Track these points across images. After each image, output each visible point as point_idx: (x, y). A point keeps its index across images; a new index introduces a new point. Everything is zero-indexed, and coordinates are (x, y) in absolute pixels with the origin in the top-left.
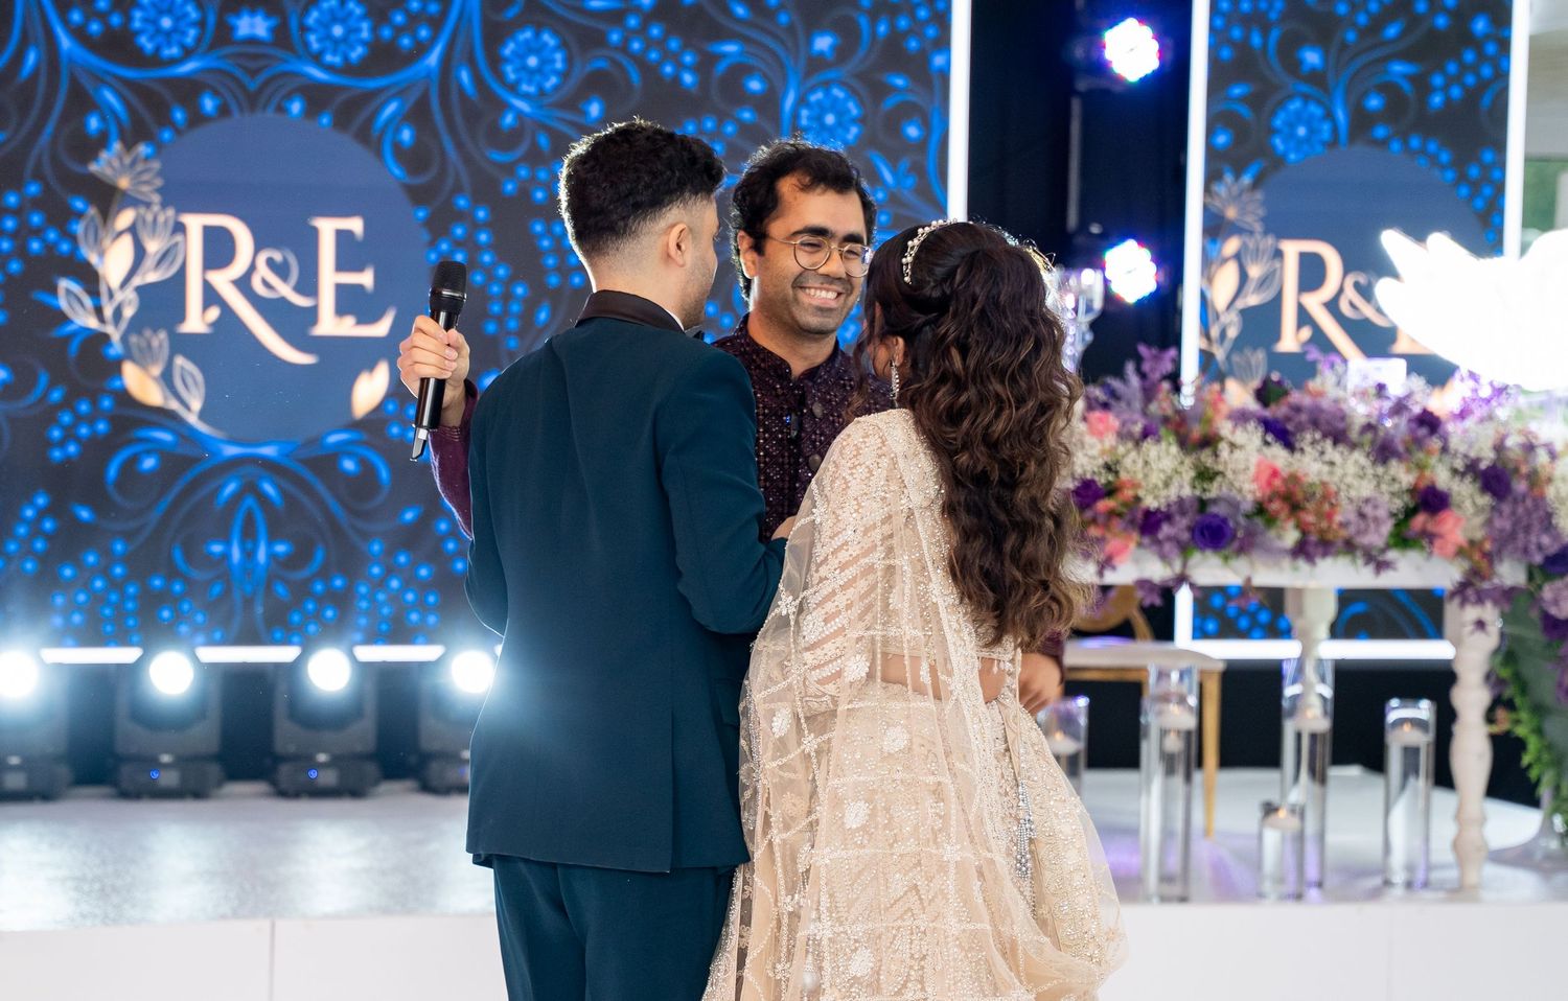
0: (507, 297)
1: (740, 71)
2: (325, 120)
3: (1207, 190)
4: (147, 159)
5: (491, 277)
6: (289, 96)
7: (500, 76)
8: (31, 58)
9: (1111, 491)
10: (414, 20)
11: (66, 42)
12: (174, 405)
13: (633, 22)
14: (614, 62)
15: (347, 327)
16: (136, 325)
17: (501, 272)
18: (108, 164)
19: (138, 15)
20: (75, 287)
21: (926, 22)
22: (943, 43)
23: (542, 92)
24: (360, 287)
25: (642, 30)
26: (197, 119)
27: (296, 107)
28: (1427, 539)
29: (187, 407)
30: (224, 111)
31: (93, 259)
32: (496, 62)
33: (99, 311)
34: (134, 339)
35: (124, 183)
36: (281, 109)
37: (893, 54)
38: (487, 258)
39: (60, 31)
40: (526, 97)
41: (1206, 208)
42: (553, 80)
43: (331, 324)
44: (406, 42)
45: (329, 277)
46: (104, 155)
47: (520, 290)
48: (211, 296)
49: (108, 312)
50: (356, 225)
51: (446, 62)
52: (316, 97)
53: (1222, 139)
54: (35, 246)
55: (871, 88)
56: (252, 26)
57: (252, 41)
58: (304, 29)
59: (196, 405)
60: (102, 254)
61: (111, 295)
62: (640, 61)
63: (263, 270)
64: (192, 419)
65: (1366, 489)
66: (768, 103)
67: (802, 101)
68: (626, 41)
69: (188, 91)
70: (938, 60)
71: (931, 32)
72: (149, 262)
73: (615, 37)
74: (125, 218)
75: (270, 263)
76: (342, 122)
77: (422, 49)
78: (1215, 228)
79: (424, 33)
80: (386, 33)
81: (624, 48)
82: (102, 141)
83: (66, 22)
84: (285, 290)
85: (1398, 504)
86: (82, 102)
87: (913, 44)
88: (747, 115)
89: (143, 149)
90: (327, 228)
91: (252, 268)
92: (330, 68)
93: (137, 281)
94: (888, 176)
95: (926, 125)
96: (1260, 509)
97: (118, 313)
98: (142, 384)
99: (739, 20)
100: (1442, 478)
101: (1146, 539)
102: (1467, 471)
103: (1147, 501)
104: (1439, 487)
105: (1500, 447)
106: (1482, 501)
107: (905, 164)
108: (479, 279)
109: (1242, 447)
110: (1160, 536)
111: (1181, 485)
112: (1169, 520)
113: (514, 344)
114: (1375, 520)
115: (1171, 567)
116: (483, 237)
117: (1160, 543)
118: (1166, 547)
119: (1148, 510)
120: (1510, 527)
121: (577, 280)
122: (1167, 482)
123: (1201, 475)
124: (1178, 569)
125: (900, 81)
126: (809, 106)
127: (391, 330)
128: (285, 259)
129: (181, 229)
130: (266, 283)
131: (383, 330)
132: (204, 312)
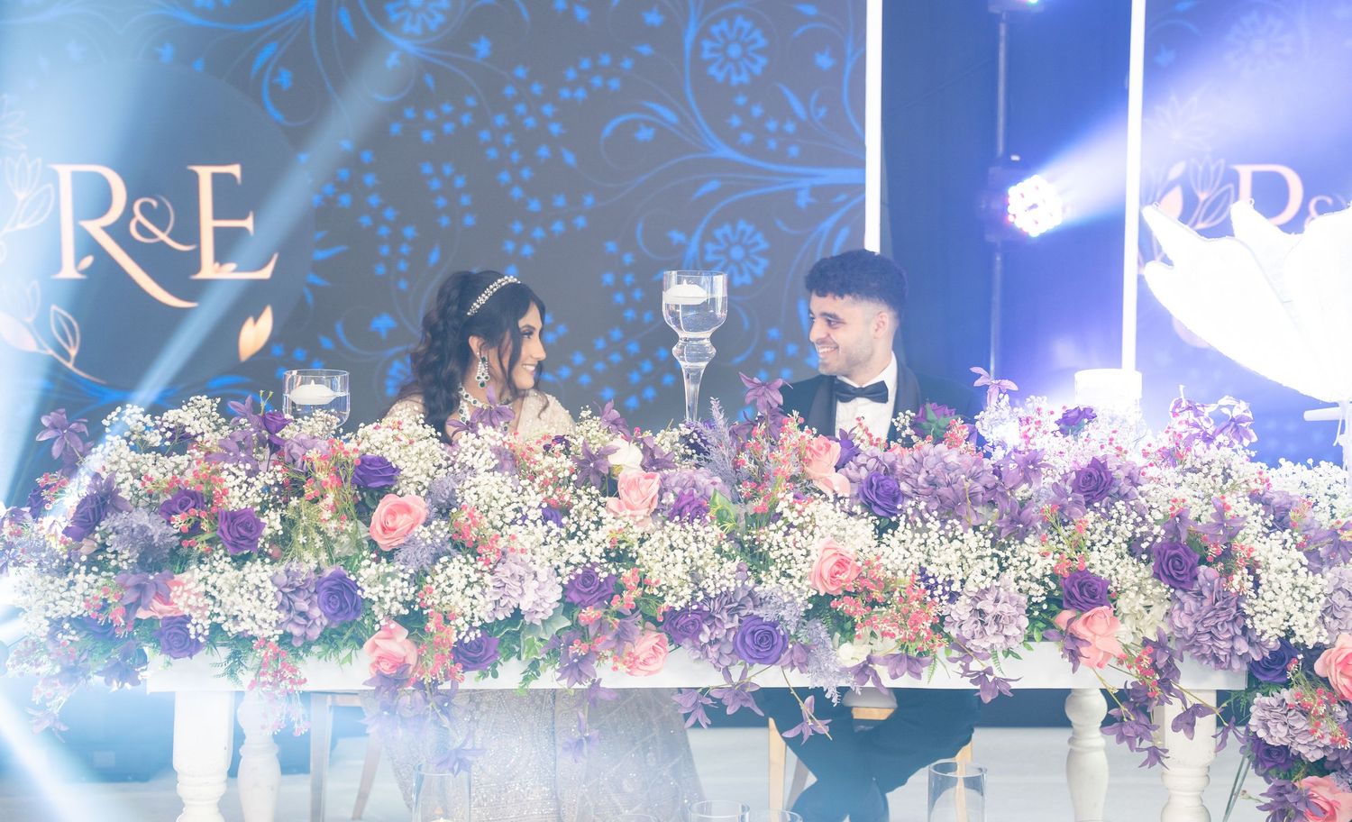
0: (396, 239)
1: (633, 7)
2: (200, 66)
3: (1148, 112)
5: (378, 219)
6: (163, 43)
7: (382, 17)
12: (51, 351)
17: (390, 214)
23: (427, 32)
24: (241, 231)
26: (64, 65)
27: (168, 53)
29: (64, 355)
30: (93, 58)
32: (377, 5)
34: (4, 288)
36: (155, 56)
38: (374, 200)
40: (410, 36)
41: (1145, 129)
42: (440, 18)
43: (214, 269)
45: (208, 224)
47: (409, 232)
48: (85, 244)
50: (235, 170)
51: (325, 2)
52: (189, 42)
53: (1165, 59)
55: (777, 16)
59: (73, 352)
63: (139, 217)
64: (70, 365)
65: (980, 577)
66: (668, 36)
67: (704, 34)
69: (53, 37)
72: (20, 213)
75: (145, 209)
76: (216, 68)
84: (163, 236)
85: (1038, 593)
88: (645, 50)
89: (7, 98)
90: (205, 174)
91: (128, 213)
92: (204, 13)
93: (6, 229)
96: (820, 606)
98: (17, 334)
100: (1105, 562)
101: (687, 643)
102: (1133, 547)
103: (669, 601)
104: (1096, 570)
105: (1176, 521)
106: (1158, 590)
107: (814, 98)
108: (366, 221)
109: (801, 528)
110: (704, 639)
111: (725, 576)
112: (710, 617)
113: (403, 285)
114: (997, 618)
115: (726, 672)
116: (370, 180)
117: (703, 648)
118: (713, 652)
119: (672, 609)
120: (1191, 631)
121: (469, 220)
122: (695, 575)
123: (756, 558)
124: (736, 679)
125: (810, 10)
126: (712, 38)
127: (274, 272)
128: (161, 204)
129: (55, 178)
130: (140, 227)
131: (266, 273)
132: (78, 260)
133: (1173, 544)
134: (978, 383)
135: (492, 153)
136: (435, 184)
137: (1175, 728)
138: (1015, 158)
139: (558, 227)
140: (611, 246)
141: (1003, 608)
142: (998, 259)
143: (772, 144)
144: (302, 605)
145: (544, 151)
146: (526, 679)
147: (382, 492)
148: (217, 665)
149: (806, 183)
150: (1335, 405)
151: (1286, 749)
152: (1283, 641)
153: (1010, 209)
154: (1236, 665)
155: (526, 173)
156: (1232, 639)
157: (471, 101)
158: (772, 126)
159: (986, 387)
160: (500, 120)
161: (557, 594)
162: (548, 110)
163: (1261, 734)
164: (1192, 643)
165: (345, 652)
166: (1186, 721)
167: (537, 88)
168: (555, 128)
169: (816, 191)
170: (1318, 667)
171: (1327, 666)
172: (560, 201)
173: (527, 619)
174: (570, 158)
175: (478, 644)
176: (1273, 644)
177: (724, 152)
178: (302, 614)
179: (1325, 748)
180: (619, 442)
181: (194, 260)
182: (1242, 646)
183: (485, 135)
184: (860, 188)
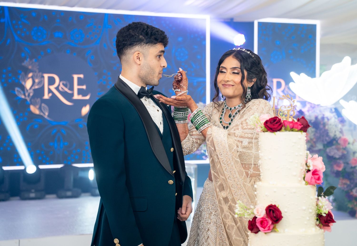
2: (75, 54)
4: (35, 62)
6: (67, 49)
7: (112, 45)
8: (9, 41)
10: (94, 34)
11: (16, 38)
12: (42, 114)
15: (80, 97)
16: (33, 97)
18: (26, 63)
19: (33, 32)
20: (19, 89)
21: (201, 35)
22: (205, 40)
24: (83, 89)
26: (47, 54)
27: (68, 52)
29: (45, 114)
30: (52, 52)
31: (23, 83)
32: (111, 42)
33: (25, 95)
34: (32, 100)
35: (30, 67)
36: (65, 52)
39: (15, 35)
43: (76, 97)
45: (76, 87)
46: (26, 62)
48: (50, 91)
49: (27, 94)
50: (82, 76)
51: (101, 42)
52: (73, 49)
54: (10, 81)
55: (190, 48)
57: (59, 38)
58: (70, 35)
59: (47, 114)
60: (25, 82)
61: (27, 91)
63: (61, 85)
64: (46, 117)
66: (169, 51)
67: (176, 51)
69: (44, 48)
70: (204, 43)
72: (36, 84)
74: (30, 75)
75: (63, 84)
79: (96, 37)
82: (25, 59)
84: (66, 90)
86: (20, 50)
89: (34, 60)
90: (76, 77)
91: (59, 85)
92: (76, 44)
93: (33, 88)
94: (194, 66)
95: (201, 56)
97: (29, 95)
98: (34, 109)
106: (313, 130)
107: (197, 64)
116: (109, 78)
120: (319, 136)
127: (90, 97)
128: (66, 83)
129: (43, 77)
130: (62, 88)
131: (88, 97)
132: (48, 94)
149: (195, 81)
151: (332, 156)
154: (325, 142)
158: (189, 69)
163: (329, 154)
164: (319, 139)
169: (197, 83)
170: (339, 141)
176: (332, 138)
181: (72, 95)
182: (327, 138)
184: (205, 82)
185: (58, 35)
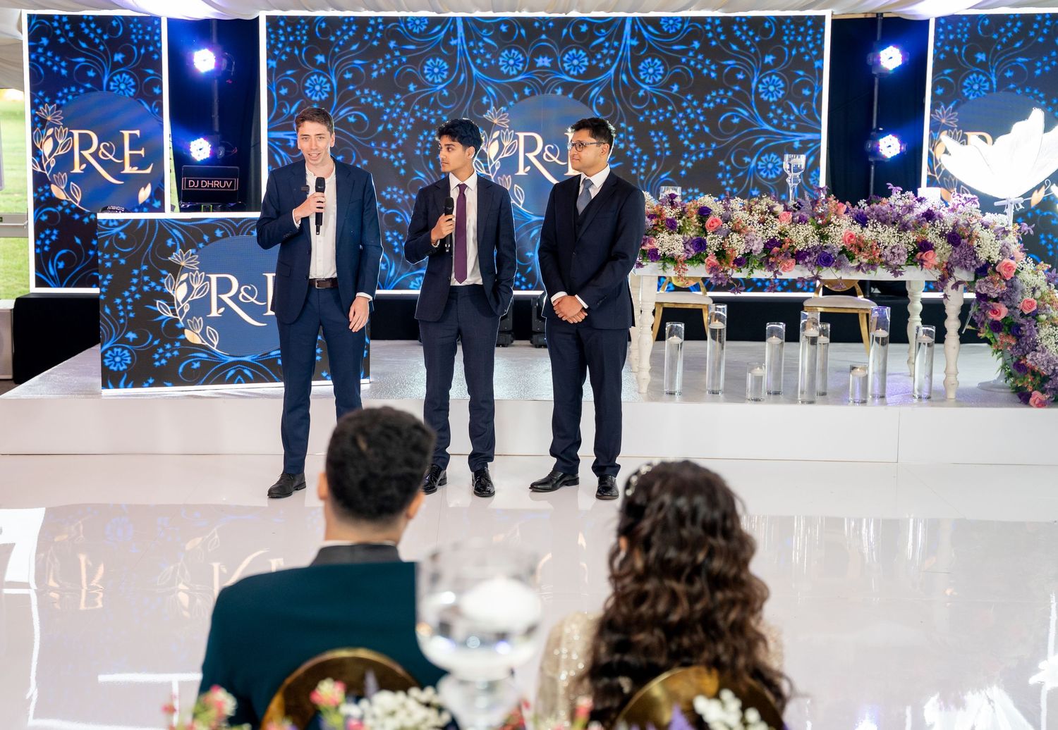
0: (640, 160)
1: (734, 71)
2: (571, 96)
3: (932, 112)
4: (504, 112)
5: (634, 153)
6: (557, 87)
7: (638, 77)
8: (463, 76)
9: (780, 244)
10: (604, 57)
11: (475, 71)
13: (691, 54)
14: (683, 69)
16: (500, 172)
17: (638, 151)
18: (490, 114)
19: (501, 59)
20: (479, 160)
21: (813, 49)
22: (821, 57)
23: (654, 82)
25: (696, 56)
26: (523, 97)
27: (559, 91)
28: (922, 263)
29: (519, 204)
30: (532, 94)
31: (485, 149)
32: (637, 72)
33: (486, 168)
34: (499, 178)
35: (496, 121)
36: (554, 92)
37: (798, 62)
38: (632, 146)
39: (472, 66)
40: (648, 84)
41: (931, 118)
42: (659, 77)
43: (572, 172)
44: (602, 65)
46: (489, 112)
47: (645, 157)
48: (527, 162)
49: (490, 168)
51: (617, 72)
52: (567, 87)
53: (940, 91)
55: (788, 75)
56: (543, 62)
57: (544, 67)
58: (563, 62)
59: (522, 203)
60: (488, 147)
61: (491, 163)
62: (694, 69)
63: (547, 152)
64: (521, 208)
65: (893, 242)
66: (746, 83)
67: (760, 82)
68: (688, 61)
69: (519, 87)
70: (817, 64)
71: (814, 53)
72: (505, 150)
73: (684, 60)
74: (496, 134)
75: (549, 149)
76: (576, 97)
77: (608, 68)
78: (936, 127)
79: (608, 62)
80: (594, 62)
81: (687, 64)
82: (488, 107)
83: (475, 64)
84: (555, 159)
85: (911, 248)
86: (480, 93)
87: (807, 58)
88: (737, 88)
89: (502, 109)
90: (570, 135)
91: (543, 151)
92: (572, 76)
93: (500, 157)
94: (795, 110)
95: (812, 89)
96: (844, 250)
97: (493, 168)
99: (735, 52)
100: (931, 237)
101: (801, 262)
102: (942, 234)
103: (798, 247)
104: (929, 241)
105: (955, 225)
106: (948, 247)
107: (803, 105)
108: (629, 153)
109: (839, 226)
110: (806, 261)
111: (814, 241)
112: (809, 254)
113: (642, 177)
114: (898, 254)
115: (812, 273)
116: (631, 138)
117: (806, 263)
118: (809, 265)
119: (799, 251)
120: (958, 257)
121: (668, 153)
122: (806, 240)
123: (823, 237)
124: (815, 273)
125: (801, 73)
126: (763, 83)
128: (555, 147)
129: (516, 138)
130: (547, 156)
132: (525, 168)
133: (954, 232)
134: (889, 188)
135: (677, 128)
136: (655, 139)
137: (952, 288)
138: (881, 129)
139: (701, 156)
140: (722, 163)
141: (901, 251)
142: (873, 168)
143: (785, 124)
144: (688, 247)
145: (697, 127)
146: (750, 274)
147: (708, 216)
148: (659, 266)
149: (798, 139)
150: (1005, 199)
151: (986, 295)
152: (987, 262)
153: (880, 147)
154: (972, 269)
155: (690, 135)
156: (971, 260)
157: (670, 108)
158: (785, 117)
159: (892, 189)
160: (681, 115)
161: (762, 246)
162: (699, 111)
163: (979, 290)
164: (958, 263)
165: (695, 265)
166: (956, 286)
167: (695, 103)
168: (702, 118)
169: (801, 142)
170: (997, 268)
171: (999, 268)
172: (703, 146)
173: (754, 254)
174: (707, 129)
175: (740, 259)
176: (983, 262)
177: (767, 127)
178: (688, 250)
179: (998, 293)
180: (777, 204)
181: (565, 168)
182: (974, 262)
183: (675, 121)
184: (818, 141)
185: (543, 61)
